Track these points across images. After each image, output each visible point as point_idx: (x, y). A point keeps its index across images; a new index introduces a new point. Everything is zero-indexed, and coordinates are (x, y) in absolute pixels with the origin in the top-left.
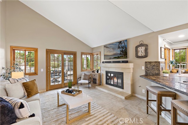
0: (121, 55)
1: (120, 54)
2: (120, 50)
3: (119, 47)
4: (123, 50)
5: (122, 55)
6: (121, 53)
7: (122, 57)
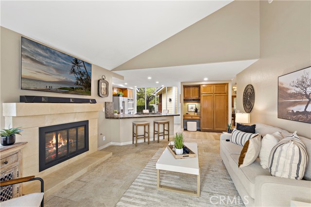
0: (77, 86)
1: (77, 84)
2: (77, 76)
3: (73, 71)
4: (83, 78)
5: (81, 87)
6: (78, 82)
7: (80, 90)
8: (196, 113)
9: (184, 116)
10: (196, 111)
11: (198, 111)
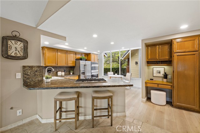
8: (165, 80)
9: (146, 83)
10: (165, 76)
11: (169, 77)
